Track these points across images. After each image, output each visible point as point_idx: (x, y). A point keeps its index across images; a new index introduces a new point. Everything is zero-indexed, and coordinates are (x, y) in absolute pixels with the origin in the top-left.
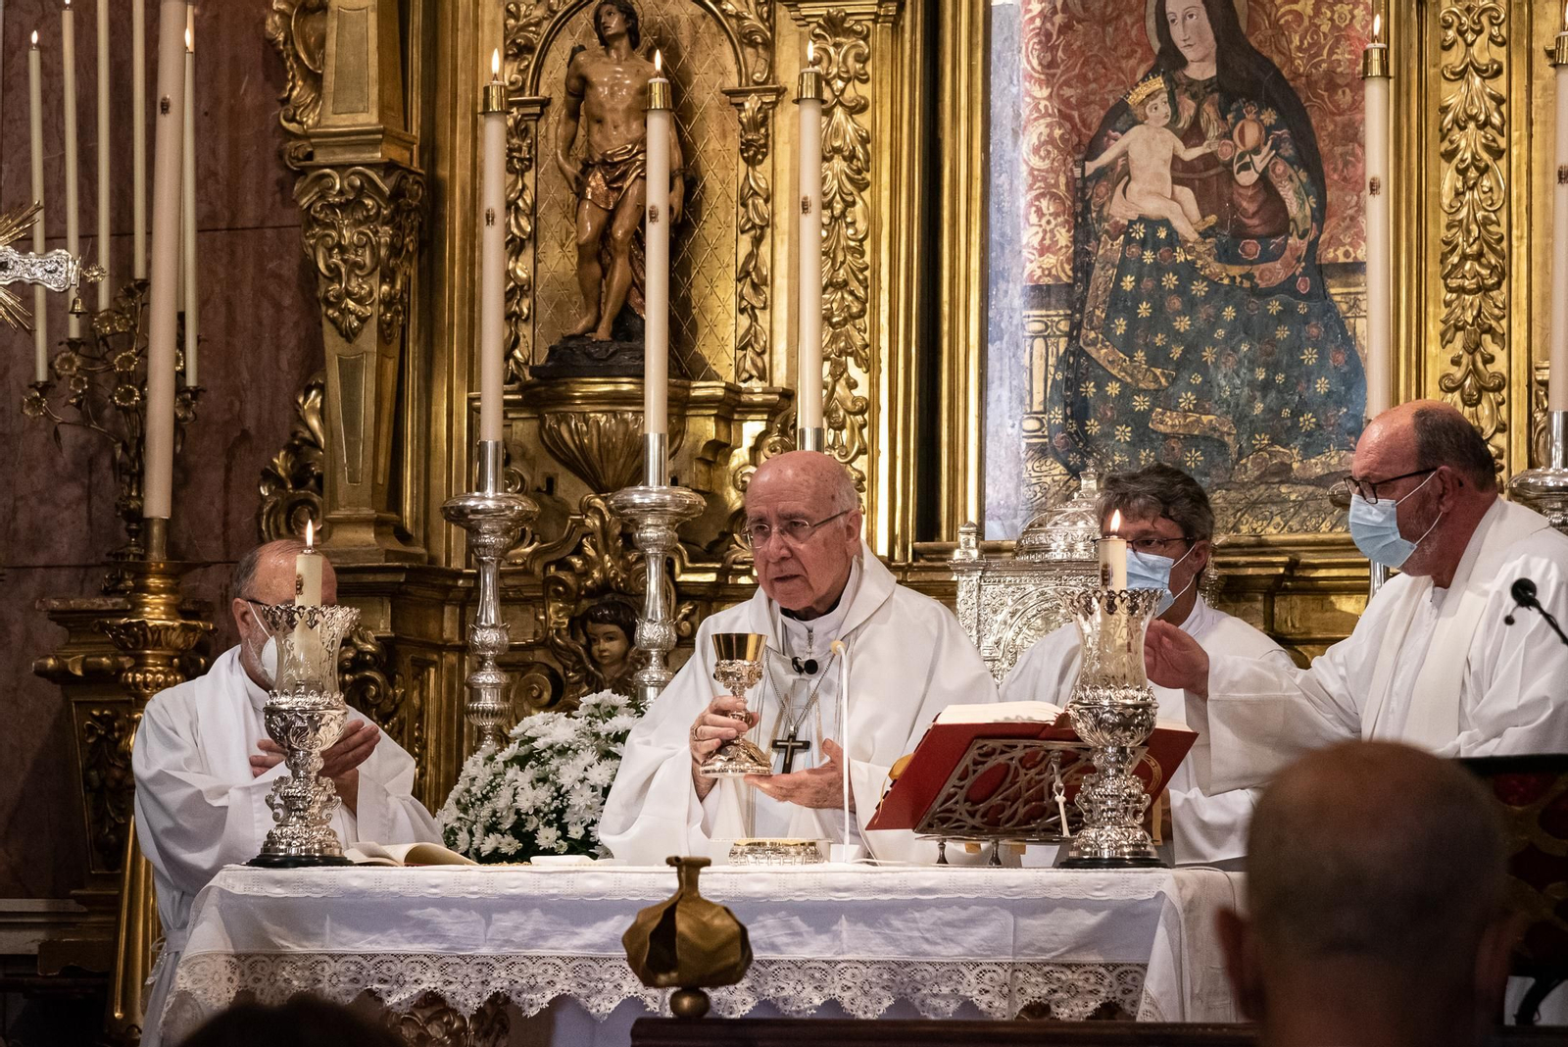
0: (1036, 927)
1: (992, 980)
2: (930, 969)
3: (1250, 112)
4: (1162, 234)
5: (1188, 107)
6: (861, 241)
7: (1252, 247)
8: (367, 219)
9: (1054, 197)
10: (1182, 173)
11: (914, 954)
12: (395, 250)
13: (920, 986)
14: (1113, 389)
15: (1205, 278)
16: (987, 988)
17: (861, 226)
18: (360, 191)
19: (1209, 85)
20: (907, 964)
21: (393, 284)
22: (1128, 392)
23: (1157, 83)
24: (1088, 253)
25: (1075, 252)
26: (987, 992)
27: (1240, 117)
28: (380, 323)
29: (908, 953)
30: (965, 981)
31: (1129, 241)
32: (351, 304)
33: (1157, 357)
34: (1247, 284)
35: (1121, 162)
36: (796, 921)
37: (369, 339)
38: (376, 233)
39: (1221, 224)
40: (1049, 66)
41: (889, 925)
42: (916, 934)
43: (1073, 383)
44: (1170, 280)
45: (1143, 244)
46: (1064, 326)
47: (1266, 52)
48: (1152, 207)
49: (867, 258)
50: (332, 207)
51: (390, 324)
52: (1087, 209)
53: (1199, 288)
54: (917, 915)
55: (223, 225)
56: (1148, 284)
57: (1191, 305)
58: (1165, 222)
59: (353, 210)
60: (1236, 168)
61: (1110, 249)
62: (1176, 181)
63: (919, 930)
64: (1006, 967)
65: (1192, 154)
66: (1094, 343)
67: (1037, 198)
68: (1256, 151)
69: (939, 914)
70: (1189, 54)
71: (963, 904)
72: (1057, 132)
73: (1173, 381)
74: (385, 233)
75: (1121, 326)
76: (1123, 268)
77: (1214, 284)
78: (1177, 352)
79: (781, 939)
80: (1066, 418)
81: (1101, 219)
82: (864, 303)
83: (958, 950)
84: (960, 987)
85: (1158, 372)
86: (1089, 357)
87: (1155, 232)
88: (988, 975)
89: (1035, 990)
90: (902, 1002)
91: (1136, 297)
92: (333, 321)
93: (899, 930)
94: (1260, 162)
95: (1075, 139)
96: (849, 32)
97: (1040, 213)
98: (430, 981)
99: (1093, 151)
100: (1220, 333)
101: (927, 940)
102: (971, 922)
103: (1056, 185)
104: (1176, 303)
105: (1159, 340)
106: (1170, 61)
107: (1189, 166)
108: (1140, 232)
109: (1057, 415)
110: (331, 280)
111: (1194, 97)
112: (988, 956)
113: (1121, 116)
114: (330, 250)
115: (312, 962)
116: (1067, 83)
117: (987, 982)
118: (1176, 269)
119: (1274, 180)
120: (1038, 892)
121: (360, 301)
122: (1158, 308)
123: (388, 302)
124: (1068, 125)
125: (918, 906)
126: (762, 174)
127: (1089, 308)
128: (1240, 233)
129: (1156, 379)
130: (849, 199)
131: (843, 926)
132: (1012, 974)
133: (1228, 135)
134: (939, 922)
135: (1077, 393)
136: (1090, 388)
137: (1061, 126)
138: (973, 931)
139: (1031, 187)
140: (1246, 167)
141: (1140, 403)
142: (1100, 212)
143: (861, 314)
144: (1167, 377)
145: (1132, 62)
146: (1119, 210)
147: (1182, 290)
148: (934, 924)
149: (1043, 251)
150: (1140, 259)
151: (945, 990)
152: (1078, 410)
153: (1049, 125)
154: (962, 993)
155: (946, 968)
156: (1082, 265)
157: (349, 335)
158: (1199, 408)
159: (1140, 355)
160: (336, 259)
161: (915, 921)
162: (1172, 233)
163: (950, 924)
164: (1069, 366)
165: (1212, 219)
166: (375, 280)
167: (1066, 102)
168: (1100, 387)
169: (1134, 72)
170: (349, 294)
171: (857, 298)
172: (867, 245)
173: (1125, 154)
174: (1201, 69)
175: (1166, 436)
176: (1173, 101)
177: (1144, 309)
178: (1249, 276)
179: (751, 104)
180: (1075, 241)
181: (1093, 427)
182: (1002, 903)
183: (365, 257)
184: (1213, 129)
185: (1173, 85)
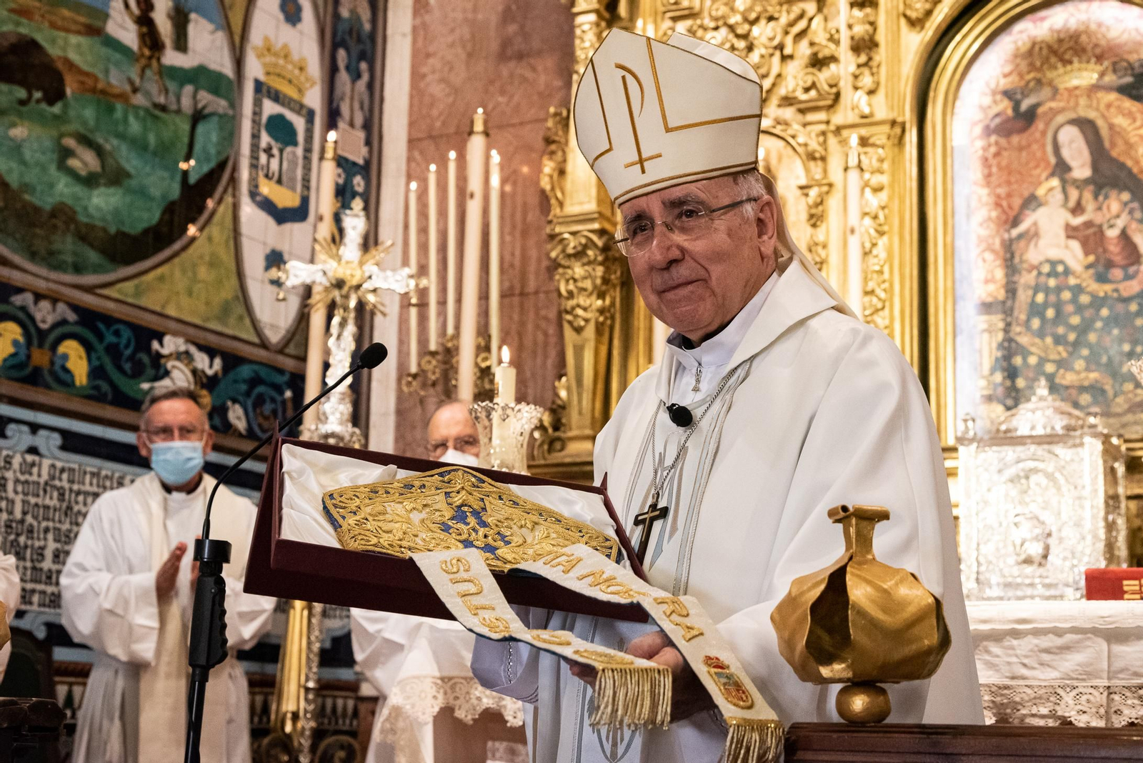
0: (1129, 653)
1: (1088, 701)
2: (1029, 691)
3: (1113, 194)
4: (1060, 269)
5: (1074, 194)
6: (882, 266)
7: (1117, 273)
8: (589, 263)
9: (993, 251)
10: (1071, 232)
11: (1013, 678)
12: (605, 281)
13: (1020, 707)
14: (1033, 360)
15: (1088, 293)
16: (1084, 709)
17: (883, 255)
18: (585, 247)
19: (1087, 182)
20: (1007, 687)
21: (604, 299)
22: (1042, 361)
23: (1055, 182)
24: (1015, 283)
25: (1008, 283)
26: (1084, 712)
27: (1106, 197)
28: (597, 323)
29: (1007, 677)
30: (1062, 703)
31: (1040, 273)
32: (580, 312)
33: (1058, 340)
34: (1115, 295)
35: (1033, 229)
37: (590, 332)
38: (594, 269)
39: (1097, 260)
40: (988, 176)
41: (988, 652)
42: (1014, 660)
43: (1008, 357)
44: (1066, 295)
45: (1049, 275)
46: (1001, 325)
47: (1122, 159)
48: (1054, 254)
49: (886, 276)
50: (569, 256)
51: (603, 324)
52: (1012, 256)
53: (1084, 299)
54: (1015, 642)
55: (517, 292)
56: (1052, 298)
57: (1080, 309)
58: (1061, 262)
59: (581, 257)
60: (1105, 227)
61: (1027, 279)
62: (1069, 237)
63: (1017, 656)
64: (1101, 690)
65: (1077, 221)
66: (1020, 333)
67: (984, 251)
68: (1118, 216)
69: (1036, 641)
70: (1072, 163)
71: (1058, 632)
72: (994, 214)
73: (1071, 354)
74: (600, 271)
75: (1036, 323)
76: (1036, 290)
77: (1094, 296)
78: (1072, 337)
80: (1004, 378)
81: (1022, 261)
82: (884, 301)
83: (1055, 674)
84: (1057, 708)
85: (1061, 348)
86: (1017, 343)
87: (1056, 268)
88: (1084, 698)
89: (1132, 711)
91: (1046, 305)
92: (570, 322)
93: (997, 656)
94: (1120, 223)
95: (1004, 217)
96: (874, 145)
97: (984, 260)
99: (1015, 222)
100: (1099, 324)
101: (1025, 665)
102: (1066, 648)
103: (993, 244)
104: (1070, 308)
105: (1061, 330)
106: (1062, 168)
107: (1075, 229)
108: (1046, 269)
109: (998, 377)
110: (568, 299)
111: (1078, 187)
112: (1084, 680)
113: (1031, 201)
114: (567, 281)
116: (999, 186)
117: (1084, 703)
118: (1070, 288)
119: (1130, 232)
120: (1130, 621)
121: (585, 309)
122: (1059, 313)
123: (601, 311)
124: (999, 210)
125: (1015, 634)
126: (820, 235)
127: (1016, 313)
128: (1110, 264)
129: (1059, 353)
130: (874, 241)
132: (1108, 696)
133: (1100, 208)
134: (1036, 649)
135: (1010, 364)
136: (1018, 361)
137: (996, 209)
138: (1069, 657)
139: (978, 246)
140: (1111, 226)
141: (1050, 368)
142: (1021, 259)
143: (883, 308)
144: (1067, 352)
145: (1038, 171)
146: (1034, 255)
147: (1074, 300)
148: (1031, 650)
149: (987, 282)
150: (1046, 284)
151: (1044, 711)
152: (1012, 374)
153: (990, 211)
154: (1060, 713)
155: (1044, 691)
156: (1011, 290)
157: (579, 330)
158: (1088, 369)
159: (1049, 340)
160: (571, 287)
161: (1012, 648)
162: (1066, 267)
163: (1047, 651)
164: (1005, 348)
165: (1091, 258)
166: (594, 297)
167: (998, 196)
168: (1025, 359)
169: (1039, 176)
170: (578, 306)
171: (880, 299)
172: (886, 269)
173: (1035, 224)
174: (1081, 169)
175: (1067, 388)
176: (1064, 191)
177: (1050, 313)
178: (1116, 290)
179: (813, 193)
180: (1007, 275)
181: (1021, 383)
182: (1095, 632)
183: (588, 284)
184: (1090, 206)
185: (1064, 182)
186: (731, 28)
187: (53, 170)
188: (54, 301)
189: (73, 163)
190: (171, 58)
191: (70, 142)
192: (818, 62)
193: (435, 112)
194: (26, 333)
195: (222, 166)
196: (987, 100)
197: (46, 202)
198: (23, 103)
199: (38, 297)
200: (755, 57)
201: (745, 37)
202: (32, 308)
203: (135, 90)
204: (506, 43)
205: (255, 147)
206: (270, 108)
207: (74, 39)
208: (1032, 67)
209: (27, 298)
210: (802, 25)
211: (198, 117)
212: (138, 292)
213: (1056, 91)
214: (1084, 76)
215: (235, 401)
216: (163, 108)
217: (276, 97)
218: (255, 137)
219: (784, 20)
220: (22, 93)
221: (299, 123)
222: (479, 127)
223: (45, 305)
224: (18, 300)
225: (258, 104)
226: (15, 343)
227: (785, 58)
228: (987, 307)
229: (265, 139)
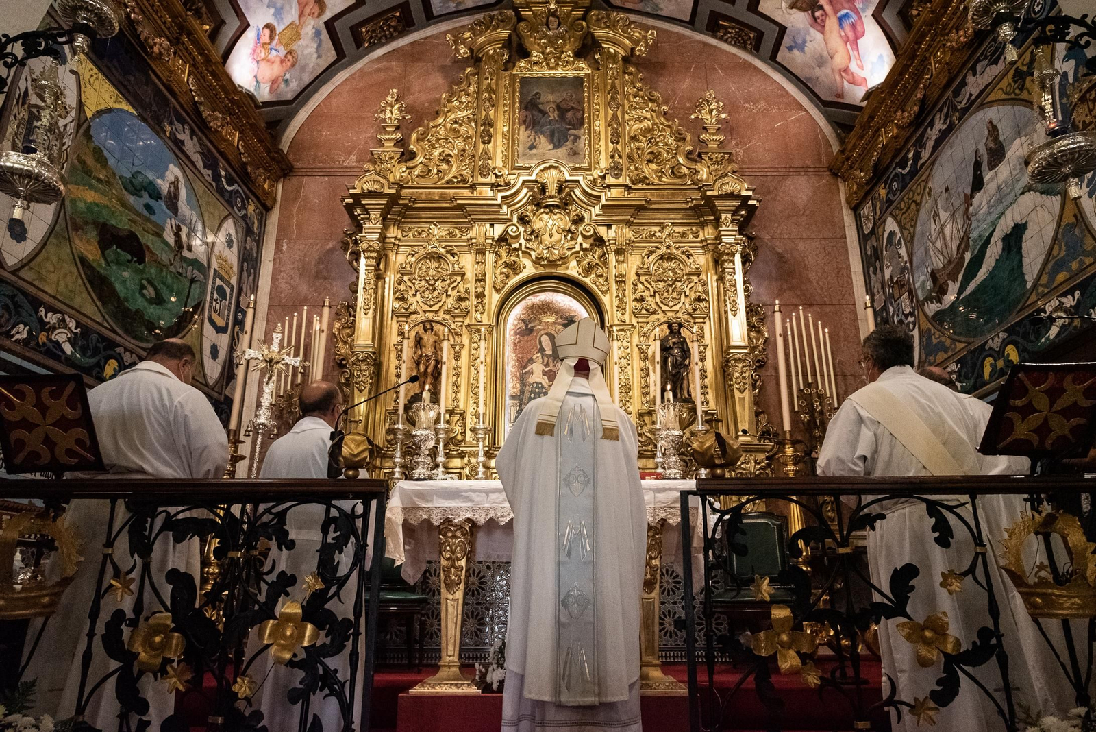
0: (661, 496)
3: (560, 361)
4: (540, 386)
5: (546, 360)
8: (368, 365)
10: (544, 373)
12: (374, 372)
18: (367, 358)
19: (550, 356)
21: (372, 380)
23: (539, 354)
24: (523, 389)
27: (557, 362)
31: (533, 387)
32: (362, 384)
37: (366, 392)
38: (369, 368)
40: (515, 350)
45: (536, 388)
48: (538, 380)
50: (360, 361)
51: (371, 389)
52: (523, 380)
56: (537, 396)
58: (541, 383)
59: (365, 362)
60: (556, 372)
61: (529, 388)
62: (543, 375)
65: (547, 369)
70: (546, 349)
74: (371, 369)
76: (531, 392)
87: (538, 386)
89: (662, 515)
92: (357, 387)
98: (469, 515)
99: (525, 367)
106: (542, 350)
107: (546, 372)
108: (535, 385)
110: (358, 378)
111: (547, 357)
113: (531, 361)
114: (358, 371)
115: (429, 510)
116: (519, 354)
118: (543, 393)
120: (661, 486)
121: (365, 383)
123: (370, 385)
126: (459, 362)
127: (524, 400)
132: (654, 510)
133: (555, 366)
137: (518, 362)
139: (512, 376)
142: (526, 381)
146: (531, 380)
149: (514, 389)
150: (535, 391)
153: (515, 362)
156: (522, 392)
160: (359, 373)
162: (542, 386)
164: (519, 413)
166: (368, 379)
167: (519, 358)
170: (363, 381)
174: (549, 352)
176: (542, 359)
179: (457, 347)
182: (650, 489)
184: (551, 365)
185: (543, 356)
186: (427, 281)
187: (137, 294)
188: (132, 353)
189: (145, 292)
190: (185, 253)
191: (145, 282)
192: (460, 299)
193: (283, 295)
195: (199, 303)
196: (516, 322)
197: (132, 306)
198: (129, 261)
199: (126, 350)
200: (436, 293)
201: (433, 285)
202: (123, 355)
203: (171, 265)
204: (318, 273)
205: (212, 298)
206: (219, 282)
207: (150, 237)
208: (533, 313)
210: (455, 284)
211: (193, 281)
213: (541, 322)
214: (549, 319)
216: (180, 275)
217: (221, 278)
218: (212, 293)
219: (448, 281)
220: (129, 257)
221: (228, 291)
222: (327, 304)
223: (128, 353)
224: (119, 350)
225: (214, 280)
226: (115, 369)
227: (448, 296)
228: (513, 397)
229: (216, 295)
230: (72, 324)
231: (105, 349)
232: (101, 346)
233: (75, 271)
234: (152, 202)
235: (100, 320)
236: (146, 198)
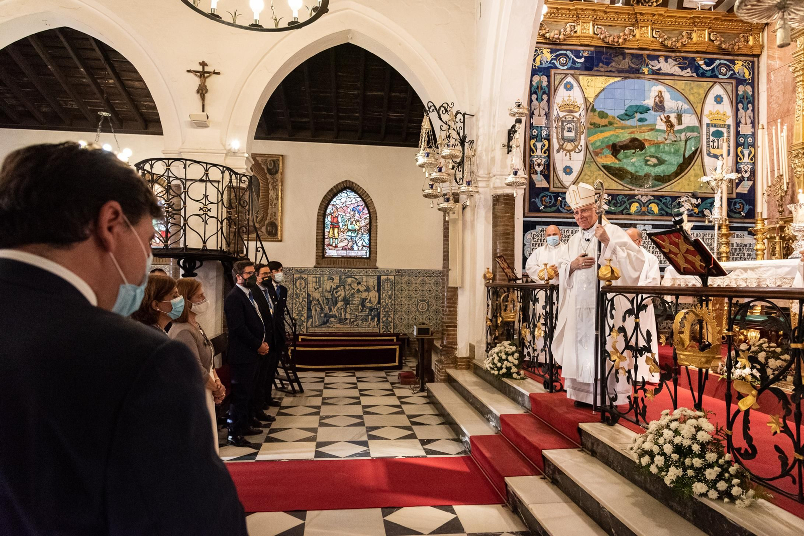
0: (779, 271)
20: (759, 279)
26: (771, 283)
32: (798, 173)
36: (742, 271)
59: (797, 157)
64: (774, 278)
71: (767, 267)
79: (740, 274)
89: (779, 283)
90: (758, 285)
92: (795, 176)
101: (761, 274)
102: (768, 270)
110: (794, 169)
112: (771, 277)
114: (794, 164)
125: (760, 267)
131: (749, 271)
132: (775, 280)
157: (798, 178)
163: (765, 271)
170: (798, 171)
182: (774, 267)
183: (800, 164)
187: (644, 166)
188: (647, 196)
189: (649, 163)
191: (648, 158)
193: (774, 113)
194: (640, 204)
195: (696, 150)
197: (642, 173)
198: (634, 153)
199: (642, 196)
202: (641, 199)
203: (666, 140)
205: (708, 142)
206: (713, 129)
207: (646, 134)
209: (640, 196)
211: (687, 140)
212: (671, 189)
215: (706, 209)
216: (675, 141)
217: (715, 126)
218: (708, 139)
220: (634, 151)
221: (724, 130)
223: (644, 197)
224: (637, 198)
225: (708, 130)
226: (637, 207)
229: (712, 138)
230: (606, 196)
231: (628, 200)
232: (626, 200)
233: (602, 173)
234: (642, 116)
235: (621, 187)
236: (638, 116)
